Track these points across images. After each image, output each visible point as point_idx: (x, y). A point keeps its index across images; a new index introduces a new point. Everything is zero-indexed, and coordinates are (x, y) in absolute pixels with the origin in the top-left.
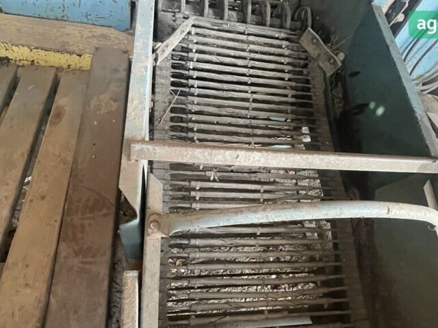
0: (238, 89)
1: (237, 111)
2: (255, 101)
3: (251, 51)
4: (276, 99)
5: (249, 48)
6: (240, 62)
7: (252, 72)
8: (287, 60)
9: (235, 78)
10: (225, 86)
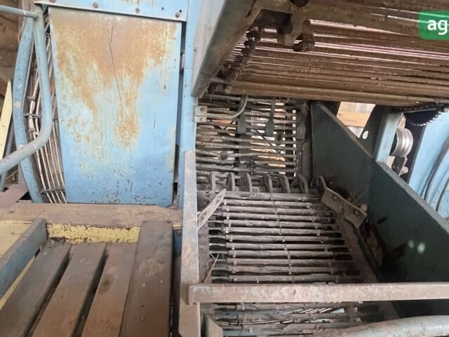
0: (274, 248)
1: (278, 268)
2: (293, 257)
3: (279, 214)
4: (313, 253)
5: (277, 211)
6: (271, 224)
7: (284, 231)
8: (314, 218)
9: (270, 238)
10: (262, 246)
